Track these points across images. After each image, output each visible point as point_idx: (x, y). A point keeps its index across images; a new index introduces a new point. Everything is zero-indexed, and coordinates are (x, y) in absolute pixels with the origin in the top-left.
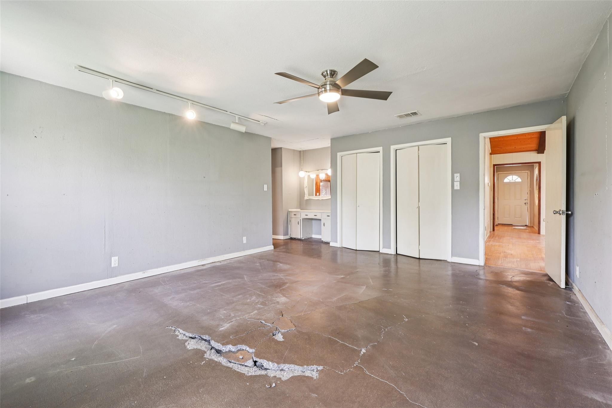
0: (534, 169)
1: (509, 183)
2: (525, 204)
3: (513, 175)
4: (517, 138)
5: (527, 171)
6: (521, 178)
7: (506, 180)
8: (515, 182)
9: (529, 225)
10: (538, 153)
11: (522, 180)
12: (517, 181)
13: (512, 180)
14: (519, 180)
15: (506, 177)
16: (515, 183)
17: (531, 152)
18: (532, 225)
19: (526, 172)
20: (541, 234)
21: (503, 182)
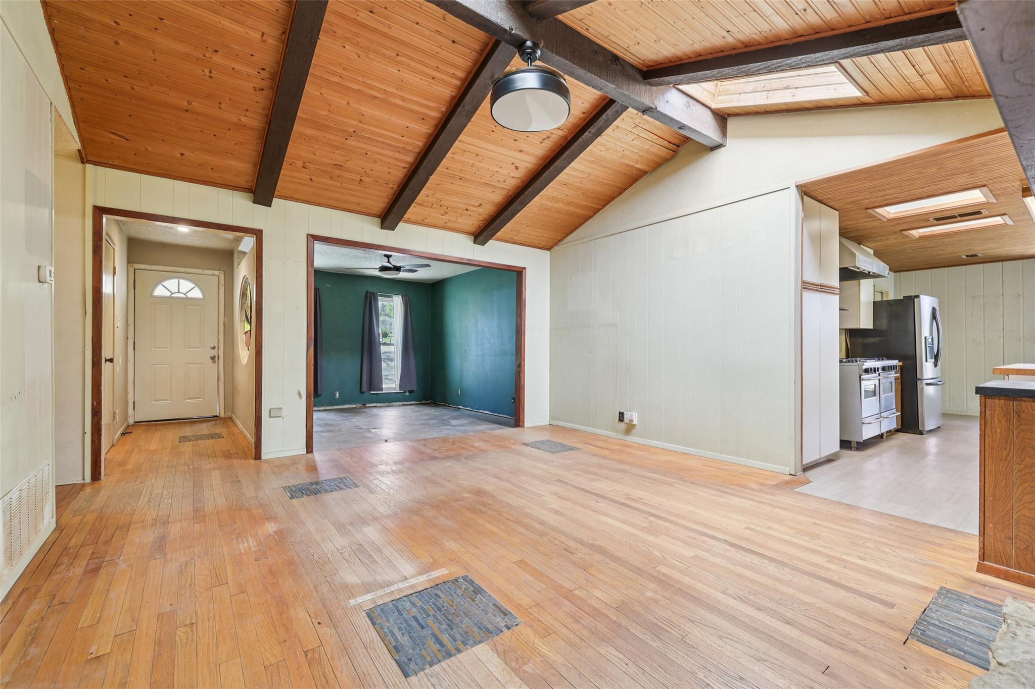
0: (233, 265)
1: (169, 301)
2: (213, 358)
3: (179, 278)
4: (189, 103)
5: (217, 273)
6: (201, 289)
7: (159, 291)
8: (187, 298)
9: (222, 415)
10: (255, 202)
11: (204, 295)
12: (190, 295)
13: (179, 292)
14: (197, 294)
15: (160, 282)
16: (187, 301)
17: (235, 192)
18: (229, 414)
19: (213, 275)
20: (263, 458)
21: (152, 296)
